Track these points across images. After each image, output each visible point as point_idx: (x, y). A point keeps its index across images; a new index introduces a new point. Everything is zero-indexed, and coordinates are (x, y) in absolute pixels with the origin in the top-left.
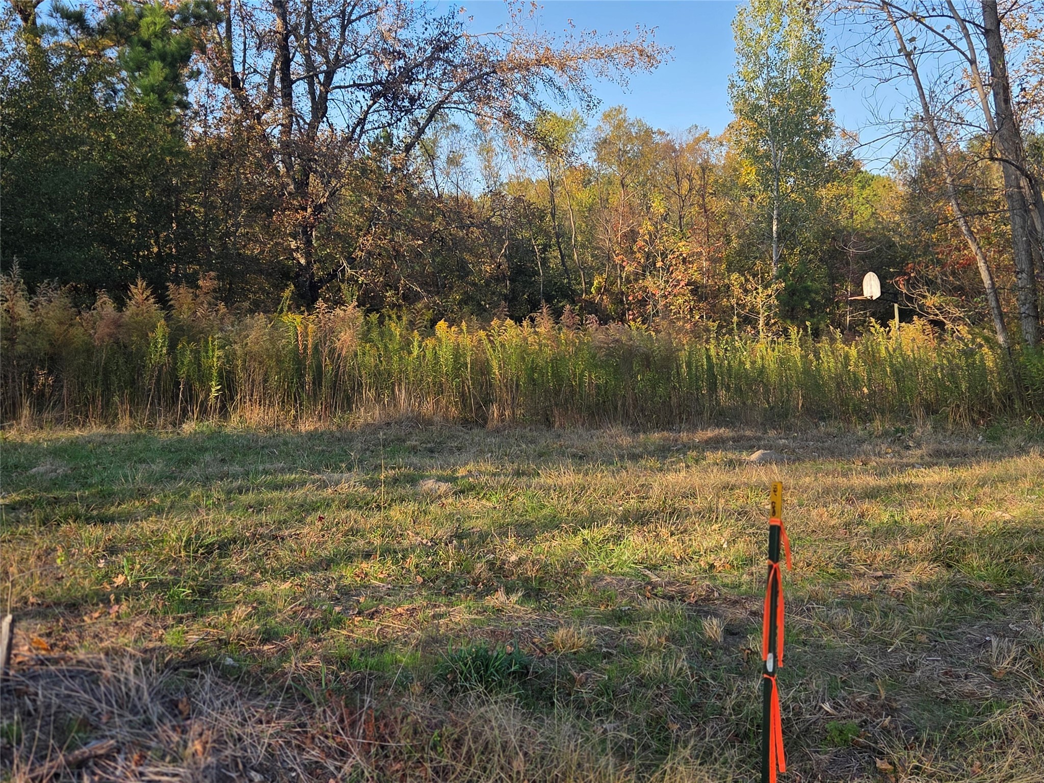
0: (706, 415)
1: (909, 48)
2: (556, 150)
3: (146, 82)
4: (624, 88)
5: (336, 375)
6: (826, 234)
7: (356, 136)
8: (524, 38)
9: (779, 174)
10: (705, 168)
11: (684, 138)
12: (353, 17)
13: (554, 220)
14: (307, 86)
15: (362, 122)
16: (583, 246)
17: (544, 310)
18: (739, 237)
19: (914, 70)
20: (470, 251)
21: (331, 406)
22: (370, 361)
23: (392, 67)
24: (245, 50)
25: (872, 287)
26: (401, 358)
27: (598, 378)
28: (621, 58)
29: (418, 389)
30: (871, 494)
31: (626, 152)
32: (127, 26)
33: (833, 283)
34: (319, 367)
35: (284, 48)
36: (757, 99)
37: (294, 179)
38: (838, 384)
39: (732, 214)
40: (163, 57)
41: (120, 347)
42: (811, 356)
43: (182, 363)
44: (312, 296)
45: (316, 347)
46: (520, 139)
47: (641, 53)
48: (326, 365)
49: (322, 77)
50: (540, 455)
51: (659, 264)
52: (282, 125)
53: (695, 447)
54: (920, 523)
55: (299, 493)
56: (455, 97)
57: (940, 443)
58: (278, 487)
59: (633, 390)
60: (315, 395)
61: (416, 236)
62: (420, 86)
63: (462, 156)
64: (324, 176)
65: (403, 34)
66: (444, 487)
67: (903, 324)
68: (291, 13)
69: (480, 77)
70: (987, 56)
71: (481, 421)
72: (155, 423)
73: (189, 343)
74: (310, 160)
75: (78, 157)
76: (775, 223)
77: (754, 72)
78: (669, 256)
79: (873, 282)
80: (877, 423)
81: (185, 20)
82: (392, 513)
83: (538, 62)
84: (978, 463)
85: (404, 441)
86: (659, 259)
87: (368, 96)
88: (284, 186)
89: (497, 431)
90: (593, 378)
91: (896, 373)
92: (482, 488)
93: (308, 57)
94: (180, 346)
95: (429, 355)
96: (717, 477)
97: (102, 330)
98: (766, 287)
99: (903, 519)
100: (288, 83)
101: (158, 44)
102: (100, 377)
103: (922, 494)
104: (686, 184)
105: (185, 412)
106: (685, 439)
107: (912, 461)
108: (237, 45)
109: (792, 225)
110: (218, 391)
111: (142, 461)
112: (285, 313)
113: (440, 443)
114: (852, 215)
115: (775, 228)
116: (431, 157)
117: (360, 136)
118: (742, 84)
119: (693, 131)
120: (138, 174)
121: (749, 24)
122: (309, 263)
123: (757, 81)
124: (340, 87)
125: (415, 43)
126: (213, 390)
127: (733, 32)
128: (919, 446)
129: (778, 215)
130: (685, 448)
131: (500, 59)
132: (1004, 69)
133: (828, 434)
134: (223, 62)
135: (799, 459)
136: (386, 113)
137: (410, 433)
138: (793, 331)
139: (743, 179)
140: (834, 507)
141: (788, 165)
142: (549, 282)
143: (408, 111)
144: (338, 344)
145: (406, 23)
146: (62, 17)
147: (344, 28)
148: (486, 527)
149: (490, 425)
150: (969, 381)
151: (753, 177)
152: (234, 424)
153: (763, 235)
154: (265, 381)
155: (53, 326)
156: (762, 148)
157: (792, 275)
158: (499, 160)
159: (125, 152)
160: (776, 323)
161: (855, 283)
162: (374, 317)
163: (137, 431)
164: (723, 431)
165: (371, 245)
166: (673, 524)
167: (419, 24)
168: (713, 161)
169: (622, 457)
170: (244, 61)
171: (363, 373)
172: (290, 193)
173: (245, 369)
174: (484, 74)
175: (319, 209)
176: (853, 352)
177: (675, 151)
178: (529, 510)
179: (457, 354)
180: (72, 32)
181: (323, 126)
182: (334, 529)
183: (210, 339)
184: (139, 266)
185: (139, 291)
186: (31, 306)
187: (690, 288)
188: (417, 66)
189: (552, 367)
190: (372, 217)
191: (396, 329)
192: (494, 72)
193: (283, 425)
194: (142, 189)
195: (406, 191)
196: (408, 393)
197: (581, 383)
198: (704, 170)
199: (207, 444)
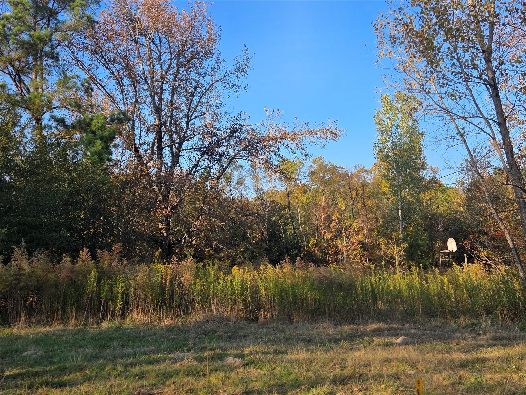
0: (372, 314)
1: (462, 132)
2: (290, 178)
3: (92, 150)
4: (323, 148)
5: (182, 295)
6: (426, 217)
7: (193, 173)
8: (274, 126)
9: (400, 187)
10: (364, 185)
11: (353, 171)
12: (192, 117)
13: (290, 211)
14: (170, 149)
15: (196, 166)
16: (304, 223)
17: (287, 260)
18: (382, 218)
19: (465, 142)
20: (249, 227)
21: (178, 312)
22: (198, 287)
23: (211, 140)
24: (141, 133)
25: (452, 245)
26: (214, 286)
27: (315, 295)
28: (321, 135)
29: (222, 302)
30: (464, 365)
31: (324, 177)
32: (85, 124)
33: (431, 241)
34: (173, 291)
35: (159, 132)
36: (388, 152)
37: (162, 194)
38: (439, 298)
39: (378, 207)
40: (101, 138)
41: (72, 282)
42: (424, 282)
43: (104, 290)
44: (169, 251)
45: (171, 282)
46: (273, 173)
47: (331, 132)
48: (176, 291)
49: (177, 145)
50: (288, 340)
51: (343, 234)
52: (157, 168)
53: (368, 335)
54: (491, 383)
55: (162, 366)
56: (241, 154)
57: (496, 332)
58: (151, 363)
59: (334, 301)
60: (170, 306)
61: (221, 220)
62: (224, 149)
63: (244, 180)
64: (177, 192)
65: (216, 125)
66: (238, 361)
67: (470, 264)
68: (163, 116)
69: (253, 144)
70: (501, 136)
71: (256, 319)
72: (88, 322)
73: (107, 280)
74: (170, 185)
75: (57, 186)
76: (400, 211)
77: (386, 139)
78: (348, 230)
79: (452, 243)
80: (462, 319)
81: (112, 120)
82: (211, 378)
83: (281, 138)
84: (517, 344)
85: (216, 332)
86: (343, 231)
87: (199, 154)
88: (157, 197)
89: (264, 324)
90: (312, 296)
91: (469, 292)
92: (258, 362)
93: (170, 136)
94: (103, 282)
95: (229, 284)
96: (381, 354)
97: (64, 274)
98: (398, 246)
99: (482, 380)
100: (160, 148)
101: (99, 133)
102: (61, 299)
103: (490, 365)
104: (354, 193)
105: (103, 316)
106: (362, 330)
107: (482, 342)
108: (137, 132)
109: (409, 212)
110: (121, 305)
111: (81, 347)
112: (156, 264)
113: (235, 332)
114: (438, 207)
115: (400, 214)
116: (229, 181)
117: (195, 173)
118: (380, 145)
119: (357, 167)
120: (86, 194)
121: (382, 117)
122: (168, 235)
123: (388, 143)
124: (185, 150)
125: (222, 129)
126: (118, 304)
127: (374, 121)
128: (485, 333)
129: (402, 208)
130: (363, 335)
131: (262, 136)
132: (510, 142)
133: (436, 326)
134: (130, 140)
135: (423, 342)
136: (208, 161)
137: (219, 327)
138: (413, 268)
139: (383, 190)
140: (445, 374)
141: (405, 183)
142: (288, 241)
143: (218, 161)
144: (182, 279)
145: (218, 120)
146: (55, 121)
147: (188, 122)
148: (261, 387)
149: (260, 321)
150: (507, 297)
151: (388, 188)
152: (128, 323)
153: (395, 217)
154: (145, 299)
155: (40, 272)
156: (392, 175)
157: (411, 238)
158: (262, 182)
159: (80, 183)
160: (404, 264)
161: (443, 241)
162: (201, 264)
163: (79, 327)
164: (382, 325)
165: (199, 225)
166: (360, 385)
167: (224, 120)
168: (368, 181)
169: (330, 341)
170: (140, 139)
171: (195, 294)
172: (159, 201)
173: (135, 293)
174: (255, 143)
175: (174, 208)
176: (446, 280)
177: (348, 176)
178: (283, 375)
179: (243, 284)
180: (59, 127)
181: (177, 168)
182: (181, 389)
183: (118, 278)
184: (84, 240)
185: (84, 253)
186: (29, 263)
187: (359, 246)
188: (223, 139)
189: (292, 289)
190: (200, 211)
191: (212, 271)
192: (260, 142)
193: (153, 322)
194: (87, 201)
195: (217, 198)
196: (218, 304)
197: (307, 298)
198: (363, 186)
199: (114, 335)
